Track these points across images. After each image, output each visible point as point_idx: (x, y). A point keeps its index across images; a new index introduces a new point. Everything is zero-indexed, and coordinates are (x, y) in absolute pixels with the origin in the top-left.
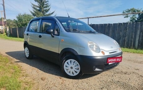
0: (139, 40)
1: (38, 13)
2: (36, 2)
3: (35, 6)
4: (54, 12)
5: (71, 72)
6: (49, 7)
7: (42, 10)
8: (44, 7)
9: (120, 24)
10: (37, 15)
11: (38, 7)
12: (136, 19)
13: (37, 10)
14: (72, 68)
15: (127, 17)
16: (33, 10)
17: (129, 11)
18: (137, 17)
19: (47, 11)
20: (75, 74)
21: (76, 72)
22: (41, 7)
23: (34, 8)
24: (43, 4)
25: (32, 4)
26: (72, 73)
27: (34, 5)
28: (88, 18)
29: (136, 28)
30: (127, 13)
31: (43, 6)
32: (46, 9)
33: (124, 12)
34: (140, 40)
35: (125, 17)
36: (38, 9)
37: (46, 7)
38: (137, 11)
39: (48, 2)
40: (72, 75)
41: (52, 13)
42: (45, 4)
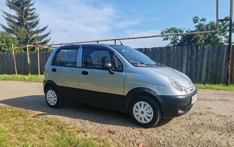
0: (186, 70)
1: (17, 29)
2: (13, 10)
3: (10, 16)
4: (46, 28)
5: (143, 118)
6: (37, 19)
7: (25, 23)
8: (28, 19)
9: (161, 49)
10: (16, 32)
11: (16, 18)
12: (179, 42)
13: (15, 23)
14: (142, 113)
15: (167, 39)
16: (8, 24)
17: (170, 31)
18: (180, 39)
19: (34, 25)
20: (149, 120)
21: (149, 118)
22: (22, 18)
23: (9, 20)
24: (26, 14)
25: (5, 13)
26: (144, 120)
27: (7, 14)
28: (115, 40)
29: (182, 54)
30: (166, 34)
31: (25, 17)
32: (32, 21)
33: (162, 33)
34: (188, 70)
35: (164, 40)
36: (17, 21)
37: (32, 18)
38: (180, 31)
39: (34, 10)
40: (144, 122)
41: (43, 30)
42: (30, 14)
